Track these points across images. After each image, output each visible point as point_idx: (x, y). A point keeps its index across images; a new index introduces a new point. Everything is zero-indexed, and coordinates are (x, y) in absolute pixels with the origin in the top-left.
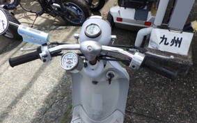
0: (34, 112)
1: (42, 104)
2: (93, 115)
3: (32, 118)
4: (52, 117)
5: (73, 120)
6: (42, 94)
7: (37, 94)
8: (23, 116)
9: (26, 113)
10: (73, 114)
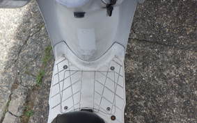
1: (12, 41)
2: (84, 56)
3: (5, 60)
5: (56, 62)
7: (3, 28)
10: (56, 54)
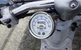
0: (21, 39)
1: (23, 34)
3: (20, 42)
4: (30, 41)
6: (22, 29)
7: (20, 29)
8: (15, 41)
9: (17, 39)
